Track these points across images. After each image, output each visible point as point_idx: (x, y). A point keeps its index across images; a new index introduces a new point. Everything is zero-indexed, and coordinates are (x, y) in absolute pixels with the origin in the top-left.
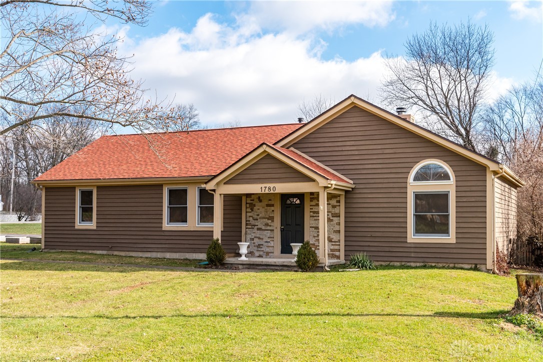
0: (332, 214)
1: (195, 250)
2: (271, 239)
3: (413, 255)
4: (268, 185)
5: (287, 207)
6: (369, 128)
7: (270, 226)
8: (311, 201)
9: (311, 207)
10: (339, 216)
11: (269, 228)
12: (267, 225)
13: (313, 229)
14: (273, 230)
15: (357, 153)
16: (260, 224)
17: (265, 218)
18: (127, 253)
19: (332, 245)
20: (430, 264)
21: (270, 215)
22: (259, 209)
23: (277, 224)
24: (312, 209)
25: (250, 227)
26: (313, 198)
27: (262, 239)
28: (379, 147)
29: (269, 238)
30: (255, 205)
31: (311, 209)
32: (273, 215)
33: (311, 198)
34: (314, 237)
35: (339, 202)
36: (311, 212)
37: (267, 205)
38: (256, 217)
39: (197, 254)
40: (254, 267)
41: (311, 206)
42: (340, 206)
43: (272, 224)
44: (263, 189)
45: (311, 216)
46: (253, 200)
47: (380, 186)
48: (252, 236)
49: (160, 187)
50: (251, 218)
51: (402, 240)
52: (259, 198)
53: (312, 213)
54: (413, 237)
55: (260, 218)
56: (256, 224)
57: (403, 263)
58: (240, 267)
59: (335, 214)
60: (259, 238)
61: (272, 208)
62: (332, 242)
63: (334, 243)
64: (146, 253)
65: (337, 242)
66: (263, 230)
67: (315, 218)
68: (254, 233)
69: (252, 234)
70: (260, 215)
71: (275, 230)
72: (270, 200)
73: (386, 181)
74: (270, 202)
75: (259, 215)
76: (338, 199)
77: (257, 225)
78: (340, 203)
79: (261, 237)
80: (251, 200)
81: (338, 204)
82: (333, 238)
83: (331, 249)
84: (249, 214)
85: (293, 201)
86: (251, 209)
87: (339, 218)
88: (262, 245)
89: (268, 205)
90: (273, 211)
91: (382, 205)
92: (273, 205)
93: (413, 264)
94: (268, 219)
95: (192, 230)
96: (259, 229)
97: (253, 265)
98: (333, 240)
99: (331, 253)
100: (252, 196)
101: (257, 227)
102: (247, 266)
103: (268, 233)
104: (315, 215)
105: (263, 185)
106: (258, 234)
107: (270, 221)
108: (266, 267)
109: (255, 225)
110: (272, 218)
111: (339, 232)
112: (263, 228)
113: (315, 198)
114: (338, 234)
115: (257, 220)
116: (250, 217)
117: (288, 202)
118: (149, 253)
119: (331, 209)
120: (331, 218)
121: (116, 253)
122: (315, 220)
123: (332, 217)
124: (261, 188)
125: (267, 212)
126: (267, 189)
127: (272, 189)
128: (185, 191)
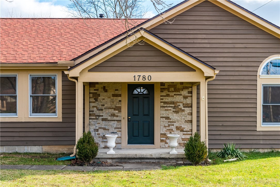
0: (183, 104)
1: (27, 143)
2: (117, 130)
3: (261, 142)
4: (142, 74)
5: (134, 97)
6: (221, 23)
7: (117, 116)
8: (162, 91)
9: (162, 98)
10: (191, 107)
11: (115, 118)
12: (113, 115)
13: (164, 119)
14: (120, 121)
15: (208, 46)
16: (105, 114)
17: (111, 108)
19: (184, 134)
20: (277, 150)
21: (117, 106)
22: (104, 99)
23: (124, 114)
24: (163, 99)
25: (94, 117)
26: (164, 89)
27: (108, 130)
28: (230, 41)
29: (115, 128)
30: (99, 95)
31: (161, 99)
32: (120, 106)
33: (161, 89)
34: (165, 126)
35: (191, 92)
36: (161, 102)
37: (113, 94)
38: (100, 107)
39: (29, 147)
40: (126, 160)
41: (161, 96)
42: (192, 96)
43: (119, 115)
44: (137, 78)
45: (161, 107)
46: (98, 90)
47: (232, 78)
48: (96, 127)
50: (96, 108)
51: (252, 129)
52: (104, 87)
53: (162, 104)
54: (262, 127)
55: (105, 108)
56: (101, 114)
57: (252, 150)
58: (109, 161)
59: (186, 104)
60: (104, 129)
61: (119, 98)
62: (183, 131)
63: (185, 133)
65: (189, 131)
66: (109, 120)
67: (166, 108)
68: (99, 123)
69: (97, 125)
70: (106, 105)
72: (116, 90)
73: (237, 73)
74: (117, 92)
75: (104, 105)
76: (190, 90)
77: (102, 116)
78: (192, 94)
79: (107, 128)
80: (95, 90)
81: (190, 95)
82: (184, 128)
83: (182, 139)
84: (92, 104)
85: (141, 92)
86: (95, 99)
87: (190, 108)
89: (114, 95)
90: (120, 101)
91: (233, 96)
92: (120, 96)
93: (261, 151)
94: (115, 109)
95: (23, 121)
96: (103, 120)
97: (125, 158)
98: (184, 130)
99: (183, 142)
100: (97, 86)
101: (102, 117)
102: (117, 160)
103: (115, 124)
104: (165, 105)
105: (137, 74)
106: (103, 124)
107: (117, 111)
108: (140, 161)
109: (99, 116)
110: (119, 109)
111: (191, 121)
112: (109, 118)
113: (166, 88)
114: (190, 124)
115: (102, 110)
116: (93, 107)
117: (135, 92)
119: (182, 99)
120: (183, 108)
122: (166, 110)
123: (184, 107)
124: (135, 76)
125: (113, 102)
126: (141, 78)
127: (147, 78)
128: (15, 79)
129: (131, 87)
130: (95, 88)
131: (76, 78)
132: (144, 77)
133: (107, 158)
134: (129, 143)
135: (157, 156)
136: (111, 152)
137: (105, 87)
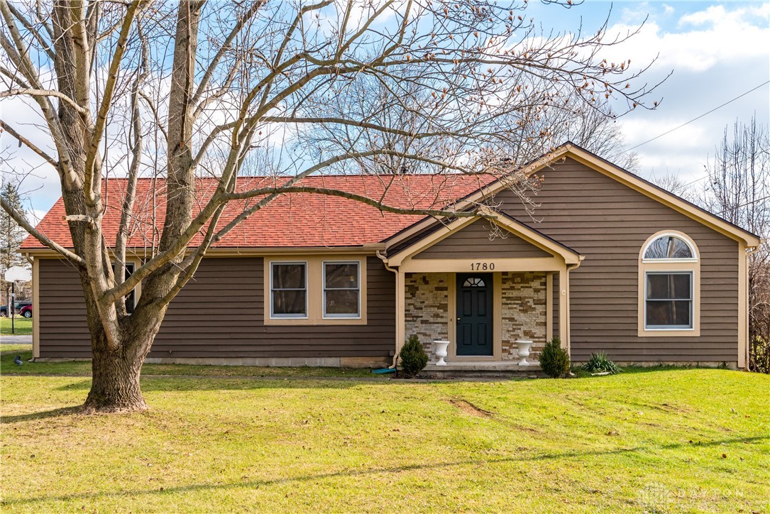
0: (534, 300)
1: (320, 354)
2: (443, 336)
3: (645, 352)
4: (482, 261)
5: (464, 291)
6: (587, 187)
7: (442, 317)
8: (504, 283)
9: (504, 291)
10: (545, 304)
11: (439, 320)
12: (437, 316)
13: (507, 320)
14: (447, 323)
15: (569, 219)
16: (426, 314)
17: (433, 307)
18: (200, 360)
19: (534, 342)
20: (667, 363)
21: (442, 303)
22: (423, 294)
23: (452, 314)
24: (505, 293)
25: (411, 319)
26: (507, 279)
27: (430, 336)
28: (600, 212)
29: (439, 333)
30: (417, 289)
31: (503, 293)
32: (446, 303)
33: (503, 279)
34: (508, 331)
35: (545, 284)
36: (503, 298)
37: (436, 288)
38: (418, 305)
39: (323, 359)
40: (461, 374)
41: (503, 289)
42: (546, 289)
43: (444, 315)
44: (475, 266)
45: (503, 304)
46: (415, 281)
47: (602, 263)
48: (413, 331)
49: (258, 261)
50: (412, 306)
51: (632, 333)
52: (424, 278)
53: (505, 299)
54: (645, 330)
55: (425, 307)
56: (420, 315)
57: (632, 364)
58: (439, 375)
59: (538, 300)
60: (425, 335)
61: (445, 293)
62: (534, 337)
63: (537, 340)
64: (236, 359)
65: (542, 338)
66: (430, 323)
67: (510, 306)
68: (417, 327)
69: (414, 329)
70: (426, 302)
71: (450, 323)
72: (441, 281)
73: (609, 257)
74: (441, 285)
75: (424, 302)
76: (543, 280)
77: (422, 317)
78: (546, 285)
79: (428, 332)
80: (411, 282)
81: (544, 287)
82: (535, 333)
83: (532, 348)
84: (409, 301)
85: (474, 284)
86: (411, 294)
87: (544, 306)
88: (430, 344)
89: (438, 289)
90: (446, 296)
91: (603, 289)
92: (446, 289)
93: (644, 365)
94: (439, 308)
95: (314, 324)
96: (423, 322)
97: (460, 371)
98: (535, 336)
99: (533, 352)
100: (413, 275)
101: (421, 319)
102: (450, 374)
103: (439, 328)
104: (509, 302)
105: (475, 261)
106: (423, 328)
107: (442, 311)
108: (479, 375)
109: (417, 317)
110: (444, 307)
111: (545, 324)
112: (431, 320)
113: (510, 279)
114: (544, 327)
115: (421, 309)
116: (409, 304)
117: (467, 284)
118: (240, 359)
119: (532, 294)
120: (533, 306)
121: (178, 361)
122: (509, 308)
123: (535, 304)
124: (472, 265)
125: (436, 298)
126: (481, 266)
127: (488, 266)
128: (303, 267)
129: (461, 277)
130: (411, 279)
131: (397, 268)
132: (485, 266)
133: (436, 371)
134: (457, 355)
135: (503, 369)
136: (442, 363)
137: (426, 278)
